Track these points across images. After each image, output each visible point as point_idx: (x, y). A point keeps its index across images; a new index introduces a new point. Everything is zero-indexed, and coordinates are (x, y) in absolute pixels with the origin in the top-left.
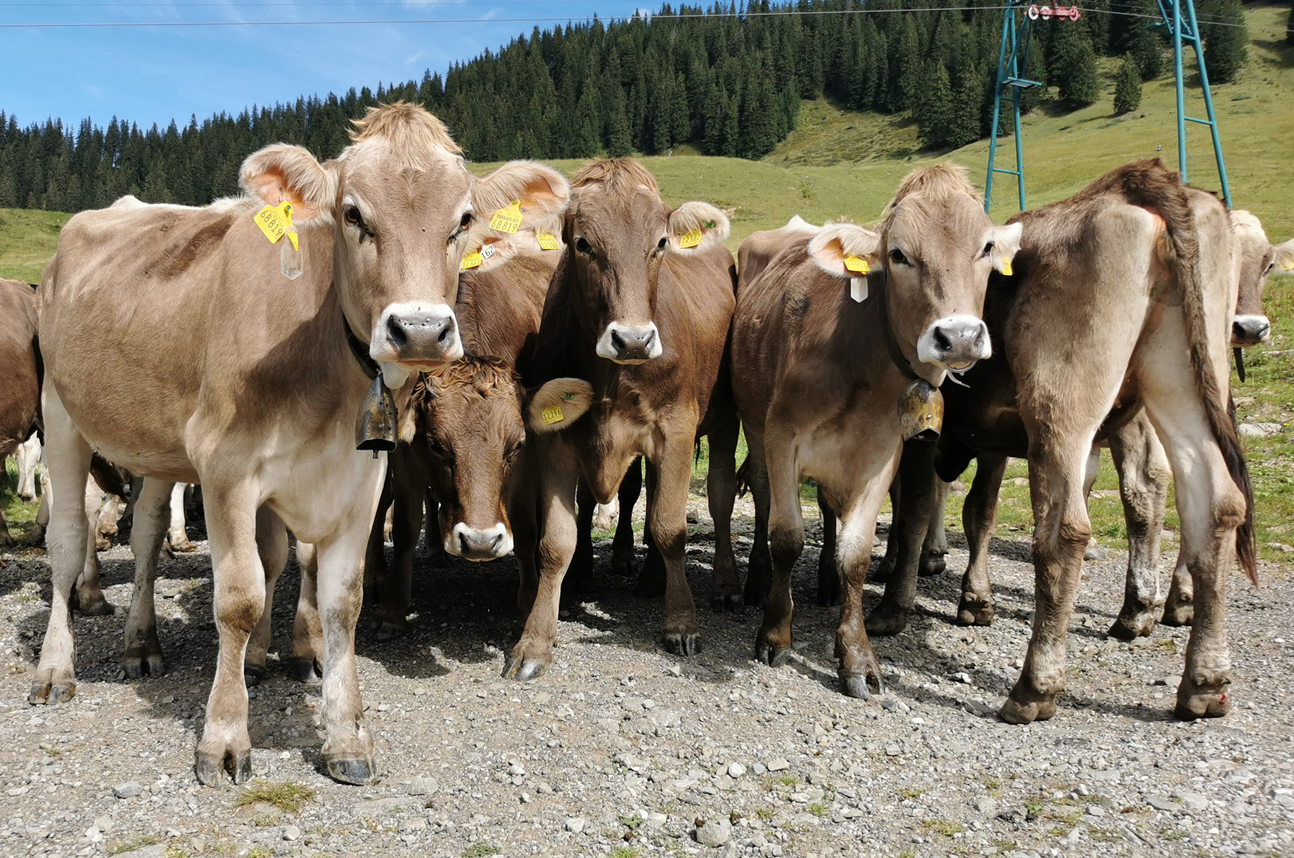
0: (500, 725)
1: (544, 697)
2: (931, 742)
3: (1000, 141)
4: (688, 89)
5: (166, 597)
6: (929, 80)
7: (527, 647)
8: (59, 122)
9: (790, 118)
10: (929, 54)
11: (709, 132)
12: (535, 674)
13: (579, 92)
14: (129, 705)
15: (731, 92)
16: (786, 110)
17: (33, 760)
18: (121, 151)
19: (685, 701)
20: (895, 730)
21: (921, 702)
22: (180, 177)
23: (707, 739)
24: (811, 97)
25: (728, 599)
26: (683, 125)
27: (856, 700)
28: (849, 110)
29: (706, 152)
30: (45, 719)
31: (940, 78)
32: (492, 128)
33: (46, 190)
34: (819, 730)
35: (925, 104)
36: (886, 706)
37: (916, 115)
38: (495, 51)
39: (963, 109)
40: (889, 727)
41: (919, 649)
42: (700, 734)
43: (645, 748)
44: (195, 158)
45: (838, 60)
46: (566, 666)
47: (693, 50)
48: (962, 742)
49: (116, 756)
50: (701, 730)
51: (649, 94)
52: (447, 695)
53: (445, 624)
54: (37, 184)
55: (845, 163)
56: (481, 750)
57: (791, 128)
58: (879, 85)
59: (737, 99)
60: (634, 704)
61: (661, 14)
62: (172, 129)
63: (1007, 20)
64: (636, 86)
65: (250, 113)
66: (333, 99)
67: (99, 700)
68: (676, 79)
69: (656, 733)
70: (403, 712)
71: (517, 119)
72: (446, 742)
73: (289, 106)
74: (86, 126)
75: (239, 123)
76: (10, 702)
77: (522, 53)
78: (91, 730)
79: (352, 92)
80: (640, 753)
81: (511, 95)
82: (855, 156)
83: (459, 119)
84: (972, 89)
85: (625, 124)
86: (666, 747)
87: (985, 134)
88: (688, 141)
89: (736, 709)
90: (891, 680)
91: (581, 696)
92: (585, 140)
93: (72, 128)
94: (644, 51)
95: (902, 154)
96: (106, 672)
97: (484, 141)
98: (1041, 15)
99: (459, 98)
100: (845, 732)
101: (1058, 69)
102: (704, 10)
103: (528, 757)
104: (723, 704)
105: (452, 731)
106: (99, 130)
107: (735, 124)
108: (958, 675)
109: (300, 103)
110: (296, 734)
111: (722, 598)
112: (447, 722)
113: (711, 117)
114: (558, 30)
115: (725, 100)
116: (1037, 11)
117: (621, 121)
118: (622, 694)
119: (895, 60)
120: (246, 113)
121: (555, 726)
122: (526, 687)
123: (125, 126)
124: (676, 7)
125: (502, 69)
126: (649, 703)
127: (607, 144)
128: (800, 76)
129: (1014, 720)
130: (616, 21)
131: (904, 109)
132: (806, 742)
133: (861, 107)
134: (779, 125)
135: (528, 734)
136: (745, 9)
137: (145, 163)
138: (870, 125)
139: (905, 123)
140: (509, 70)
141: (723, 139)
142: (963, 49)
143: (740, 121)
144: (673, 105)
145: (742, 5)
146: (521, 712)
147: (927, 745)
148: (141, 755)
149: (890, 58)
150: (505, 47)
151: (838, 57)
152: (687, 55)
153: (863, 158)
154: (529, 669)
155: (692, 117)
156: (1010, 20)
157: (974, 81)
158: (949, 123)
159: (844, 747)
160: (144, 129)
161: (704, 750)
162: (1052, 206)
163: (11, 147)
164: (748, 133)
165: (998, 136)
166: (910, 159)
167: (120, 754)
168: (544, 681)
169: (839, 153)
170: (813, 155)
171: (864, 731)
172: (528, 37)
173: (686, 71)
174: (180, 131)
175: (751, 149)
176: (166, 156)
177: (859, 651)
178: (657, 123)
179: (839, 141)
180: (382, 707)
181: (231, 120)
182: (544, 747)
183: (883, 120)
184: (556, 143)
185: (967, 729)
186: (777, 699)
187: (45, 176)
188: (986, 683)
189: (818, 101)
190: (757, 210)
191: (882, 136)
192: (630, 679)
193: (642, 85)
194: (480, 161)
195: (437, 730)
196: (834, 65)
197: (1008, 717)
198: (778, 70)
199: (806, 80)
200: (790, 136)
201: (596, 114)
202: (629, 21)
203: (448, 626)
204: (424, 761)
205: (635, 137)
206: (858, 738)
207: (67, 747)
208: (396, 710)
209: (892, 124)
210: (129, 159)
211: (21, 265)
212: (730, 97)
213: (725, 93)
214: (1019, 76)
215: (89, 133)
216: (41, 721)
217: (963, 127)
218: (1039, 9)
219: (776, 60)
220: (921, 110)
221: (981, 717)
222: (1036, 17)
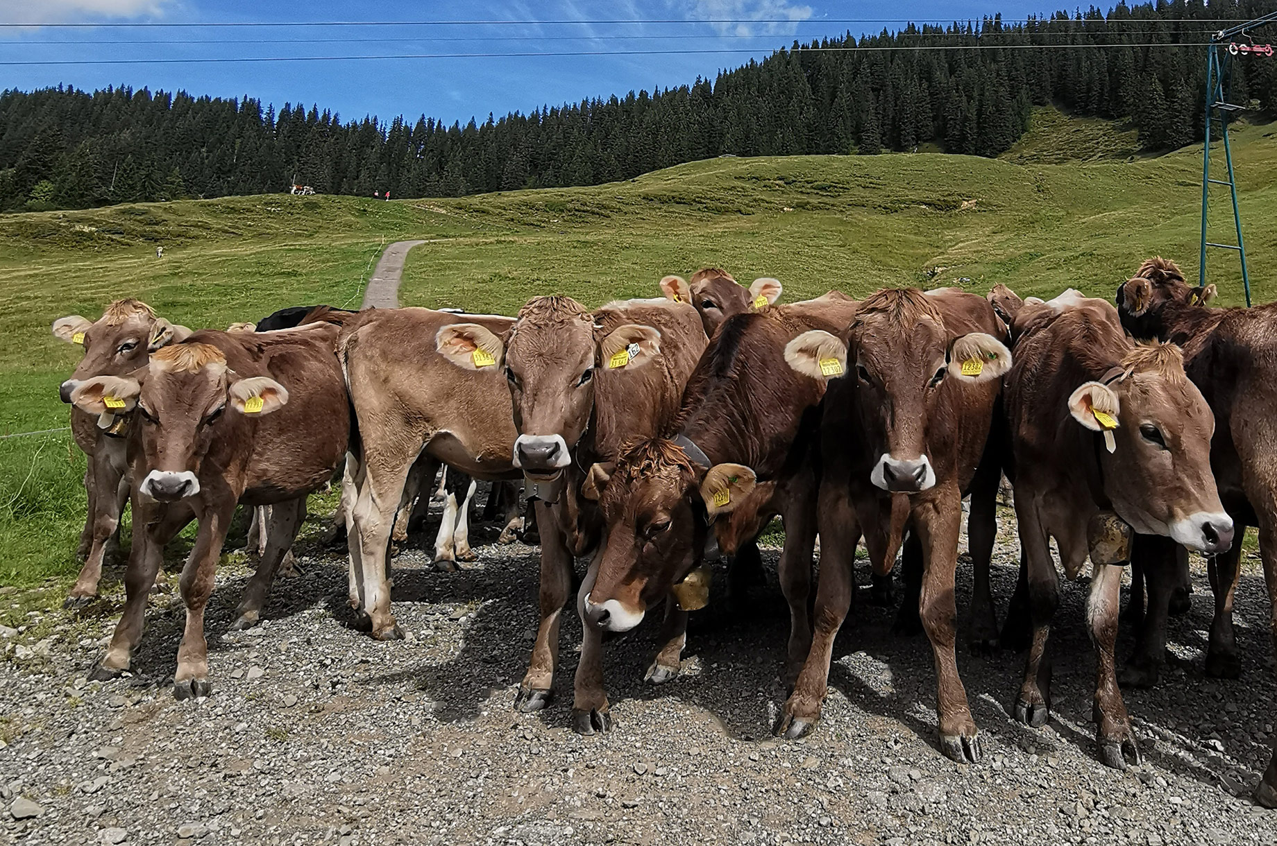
0: (773, 796)
1: (813, 763)
2: (1191, 830)
3: (1214, 144)
4: (930, 94)
5: (451, 620)
6: (1146, 90)
7: (798, 705)
8: (376, 119)
9: (1023, 121)
10: (1144, 69)
11: (950, 132)
12: (804, 734)
13: (833, 96)
14: (420, 759)
15: (970, 98)
16: (1019, 113)
17: (333, 828)
18: (425, 144)
19: (950, 770)
20: (1154, 812)
21: (1177, 775)
22: (476, 167)
23: (973, 819)
24: (1042, 104)
25: (986, 642)
26: (927, 125)
27: (1114, 771)
28: (1077, 115)
29: (948, 151)
30: (342, 773)
31: (1155, 90)
32: (755, 127)
33: (358, 177)
34: (1082, 811)
35: (1144, 112)
36: (1145, 779)
37: (1136, 120)
38: (759, 61)
39: (1177, 116)
40: (1149, 808)
41: (1171, 706)
42: (966, 812)
43: (913, 829)
44: (490, 150)
45: (1064, 73)
46: (833, 722)
47: (935, 61)
48: (1221, 831)
49: (409, 825)
50: (965, 806)
51: (897, 99)
52: (720, 756)
53: (715, 665)
54: (350, 172)
55: (1075, 161)
56: (755, 830)
57: (1024, 131)
58: (1102, 94)
59: (975, 104)
60: (900, 774)
61: (906, 32)
62: (472, 124)
63: (1211, 54)
64: (884, 91)
65: (541, 112)
66: (614, 100)
67: (392, 751)
68: (920, 85)
69: (923, 810)
70: (680, 777)
71: (778, 119)
72: (721, 817)
73: (575, 106)
74: (398, 122)
75: (530, 119)
76: (310, 749)
77: (784, 62)
78: (385, 791)
79: (632, 94)
80: (908, 836)
81: (773, 98)
82: (1084, 156)
83: (726, 118)
84: (1183, 100)
85: (875, 123)
86: (933, 829)
87: (1199, 138)
88: (931, 140)
89: (999, 781)
90: (1146, 748)
91: (848, 762)
92: (838, 137)
93: (386, 124)
94: (892, 62)
95: (1125, 154)
96: (398, 714)
97: (747, 137)
98: (1240, 51)
99: (727, 100)
100: (1106, 814)
101: (1258, 84)
102: (945, 30)
103: (800, 839)
104: (987, 775)
105: (726, 803)
106: (409, 125)
107: (974, 125)
108: (1212, 742)
109: (585, 103)
110: (578, 804)
111: (981, 641)
112: (722, 792)
113: (951, 119)
114: (816, 44)
115: (964, 104)
116: (1236, 48)
117: (871, 121)
118: (888, 761)
119: (1115, 73)
120: (537, 111)
121: (825, 798)
122: (796, 748)
123: (431, 122)
124: (919, 27)
125: (766, 76)
126: (916, 774)
127: (859, 141)
128: (1031, 85)
129: (1270, 805)
130: (867, 36)
131: (1124, 116)
132: (1069, 825)
133: (1087, 113)
134: (1013, 126)
135: (800, 811)
136: (980, 29)
137: (445, 154)
138: (1095, 128)
139: (1127, 127)
140: (772, 76)
141: (963, 138)
142: (1174, 66)
143: (978, 123)
144: (918, 108)
145: (977, 25)
146: (792, 780)
147: (1187, 834)
148: (433, 824)
149: (1110, 72)
150: (768, 57)
151: (1064, 70)
152: (929, 65)
153: (1090, 157)
154: (798, 727)
155: (934, 119)
156: (1214, 54)
157: (1184, 93)
158: (1165, 128)
159: (1107, 834)
160: (448, 125)
161: (971, 834)
162: (1263, 308)
163: (332, 140)
164: (986, 134)
165: (1211, 140)
166: (1132, 158)
167: (413, 823)
168: (812, 741)
169: (1069, 152)
170: (1045, 153)
171: (1125, 814)
172: (788, 49)
173: (929, 80)
174: (478, 127)
175: (989, 147)
176: (464, 148)
177: (1115, 718)
178: (904, 123)
179: (1068, 142)
180: (659, 771)
181: (523, 117)
182: (816, 826)
183: (1106, 125)
184: (813, 140)
185: (1224, 813)
186: (1038, 768)
187: (358, 165)
188: (1238, 752)
189: (1047, 107)
190: (995, 202)
191: (1106, 138)
192: (896, 742)
193: (890, 90)
194: (744, 156)
195: (712, 801)
196: (1060, 77)
197: (1263, 801)
198: (1011, 80)
199: (1037, 89)
200: (1024, 136)
201: (848, 115)
202: (878, 37)
203: (719, 667)
204: (701, 841)
205: (884, 135)
206: (1119, 822)
207: (363, 812)
208: (672, 774)
209: (1114, 128)
210: (432, 151)
211: (330, 245)
212: (969, 102)
213: (964, 98)
214: (1226, 101)
215: (399, 129)
216: (340, 777)
217: (1177, 132)
218: (1238, 46)
219: (1009, 72)
220: (1139, 117)
221: (1237, 797)
222: (1236, 52)
